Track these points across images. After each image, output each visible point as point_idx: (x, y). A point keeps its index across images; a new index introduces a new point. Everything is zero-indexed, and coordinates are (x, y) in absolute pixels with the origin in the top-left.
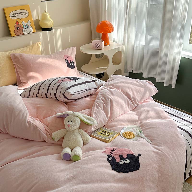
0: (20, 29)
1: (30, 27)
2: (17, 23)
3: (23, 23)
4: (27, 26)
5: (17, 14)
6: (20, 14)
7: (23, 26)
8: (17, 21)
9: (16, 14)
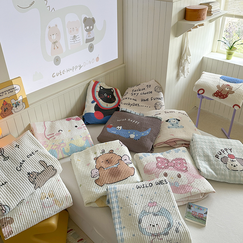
0: (9, 109)
1: (21, 103)
2: (5, 103)
3: (13, 101)
4: (18, 104)
5: (5, 92)
6: (9, 91)
7: (13, 104)
8: (4, 101)
9: (3, 93)
